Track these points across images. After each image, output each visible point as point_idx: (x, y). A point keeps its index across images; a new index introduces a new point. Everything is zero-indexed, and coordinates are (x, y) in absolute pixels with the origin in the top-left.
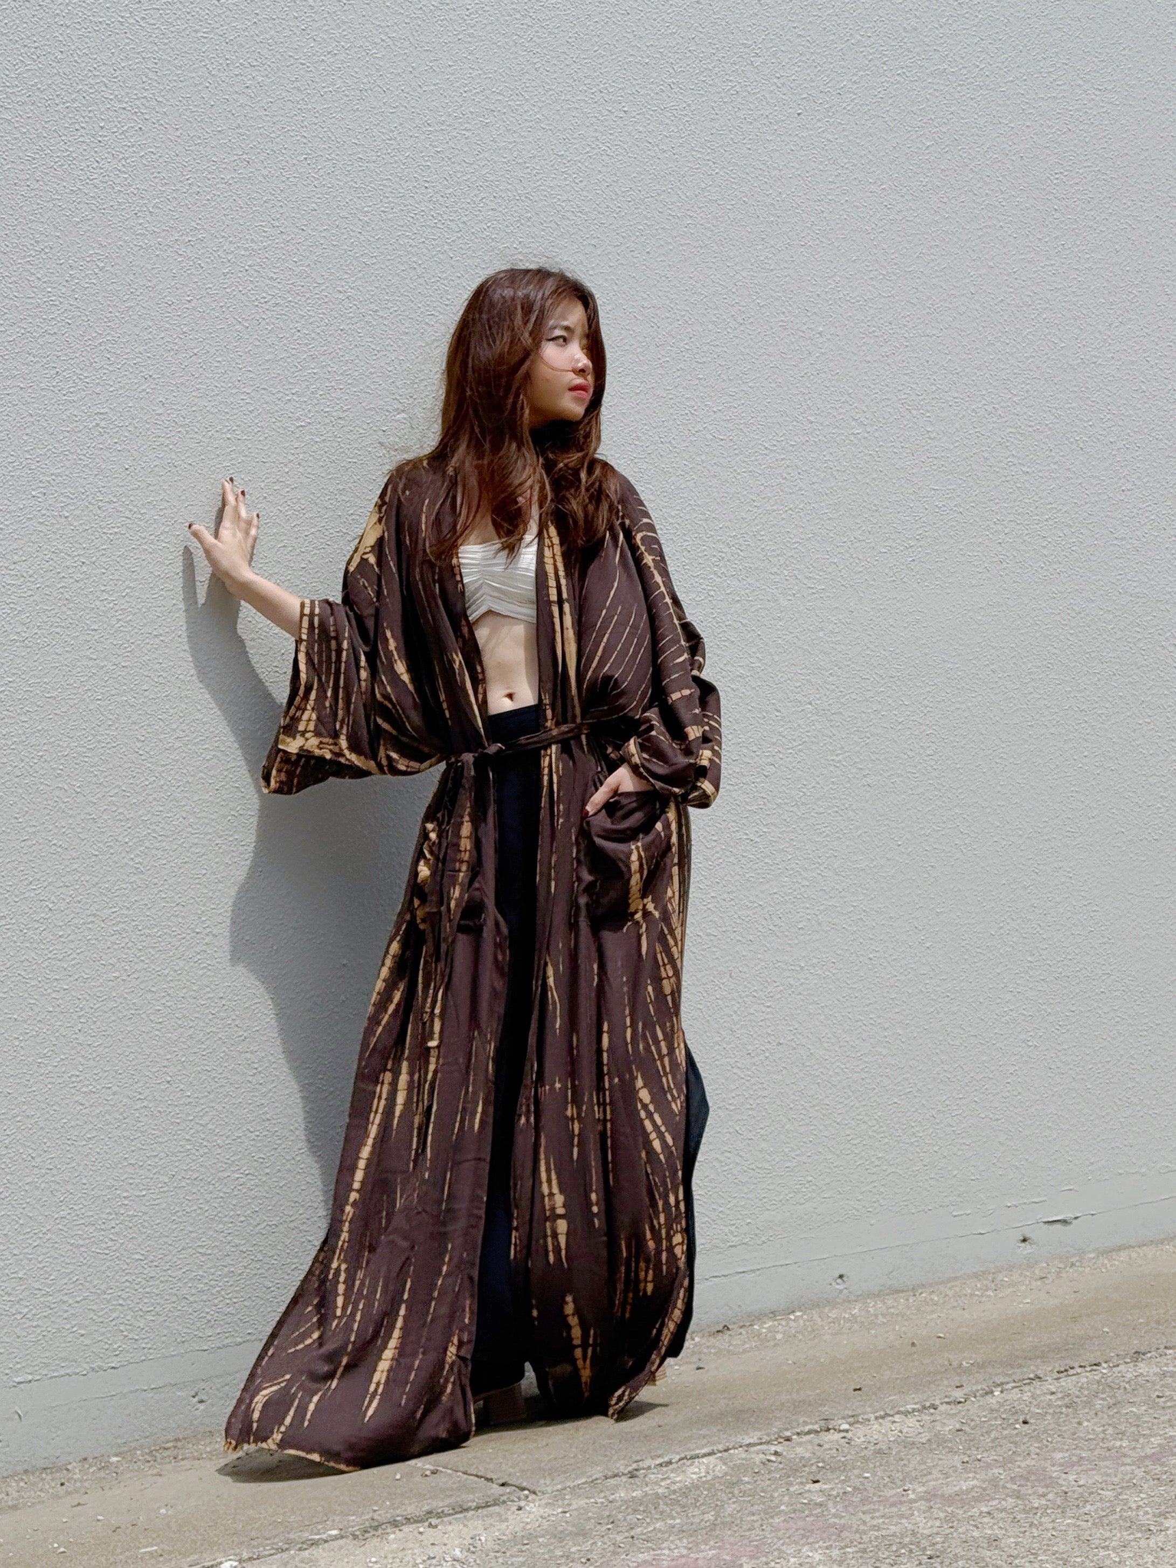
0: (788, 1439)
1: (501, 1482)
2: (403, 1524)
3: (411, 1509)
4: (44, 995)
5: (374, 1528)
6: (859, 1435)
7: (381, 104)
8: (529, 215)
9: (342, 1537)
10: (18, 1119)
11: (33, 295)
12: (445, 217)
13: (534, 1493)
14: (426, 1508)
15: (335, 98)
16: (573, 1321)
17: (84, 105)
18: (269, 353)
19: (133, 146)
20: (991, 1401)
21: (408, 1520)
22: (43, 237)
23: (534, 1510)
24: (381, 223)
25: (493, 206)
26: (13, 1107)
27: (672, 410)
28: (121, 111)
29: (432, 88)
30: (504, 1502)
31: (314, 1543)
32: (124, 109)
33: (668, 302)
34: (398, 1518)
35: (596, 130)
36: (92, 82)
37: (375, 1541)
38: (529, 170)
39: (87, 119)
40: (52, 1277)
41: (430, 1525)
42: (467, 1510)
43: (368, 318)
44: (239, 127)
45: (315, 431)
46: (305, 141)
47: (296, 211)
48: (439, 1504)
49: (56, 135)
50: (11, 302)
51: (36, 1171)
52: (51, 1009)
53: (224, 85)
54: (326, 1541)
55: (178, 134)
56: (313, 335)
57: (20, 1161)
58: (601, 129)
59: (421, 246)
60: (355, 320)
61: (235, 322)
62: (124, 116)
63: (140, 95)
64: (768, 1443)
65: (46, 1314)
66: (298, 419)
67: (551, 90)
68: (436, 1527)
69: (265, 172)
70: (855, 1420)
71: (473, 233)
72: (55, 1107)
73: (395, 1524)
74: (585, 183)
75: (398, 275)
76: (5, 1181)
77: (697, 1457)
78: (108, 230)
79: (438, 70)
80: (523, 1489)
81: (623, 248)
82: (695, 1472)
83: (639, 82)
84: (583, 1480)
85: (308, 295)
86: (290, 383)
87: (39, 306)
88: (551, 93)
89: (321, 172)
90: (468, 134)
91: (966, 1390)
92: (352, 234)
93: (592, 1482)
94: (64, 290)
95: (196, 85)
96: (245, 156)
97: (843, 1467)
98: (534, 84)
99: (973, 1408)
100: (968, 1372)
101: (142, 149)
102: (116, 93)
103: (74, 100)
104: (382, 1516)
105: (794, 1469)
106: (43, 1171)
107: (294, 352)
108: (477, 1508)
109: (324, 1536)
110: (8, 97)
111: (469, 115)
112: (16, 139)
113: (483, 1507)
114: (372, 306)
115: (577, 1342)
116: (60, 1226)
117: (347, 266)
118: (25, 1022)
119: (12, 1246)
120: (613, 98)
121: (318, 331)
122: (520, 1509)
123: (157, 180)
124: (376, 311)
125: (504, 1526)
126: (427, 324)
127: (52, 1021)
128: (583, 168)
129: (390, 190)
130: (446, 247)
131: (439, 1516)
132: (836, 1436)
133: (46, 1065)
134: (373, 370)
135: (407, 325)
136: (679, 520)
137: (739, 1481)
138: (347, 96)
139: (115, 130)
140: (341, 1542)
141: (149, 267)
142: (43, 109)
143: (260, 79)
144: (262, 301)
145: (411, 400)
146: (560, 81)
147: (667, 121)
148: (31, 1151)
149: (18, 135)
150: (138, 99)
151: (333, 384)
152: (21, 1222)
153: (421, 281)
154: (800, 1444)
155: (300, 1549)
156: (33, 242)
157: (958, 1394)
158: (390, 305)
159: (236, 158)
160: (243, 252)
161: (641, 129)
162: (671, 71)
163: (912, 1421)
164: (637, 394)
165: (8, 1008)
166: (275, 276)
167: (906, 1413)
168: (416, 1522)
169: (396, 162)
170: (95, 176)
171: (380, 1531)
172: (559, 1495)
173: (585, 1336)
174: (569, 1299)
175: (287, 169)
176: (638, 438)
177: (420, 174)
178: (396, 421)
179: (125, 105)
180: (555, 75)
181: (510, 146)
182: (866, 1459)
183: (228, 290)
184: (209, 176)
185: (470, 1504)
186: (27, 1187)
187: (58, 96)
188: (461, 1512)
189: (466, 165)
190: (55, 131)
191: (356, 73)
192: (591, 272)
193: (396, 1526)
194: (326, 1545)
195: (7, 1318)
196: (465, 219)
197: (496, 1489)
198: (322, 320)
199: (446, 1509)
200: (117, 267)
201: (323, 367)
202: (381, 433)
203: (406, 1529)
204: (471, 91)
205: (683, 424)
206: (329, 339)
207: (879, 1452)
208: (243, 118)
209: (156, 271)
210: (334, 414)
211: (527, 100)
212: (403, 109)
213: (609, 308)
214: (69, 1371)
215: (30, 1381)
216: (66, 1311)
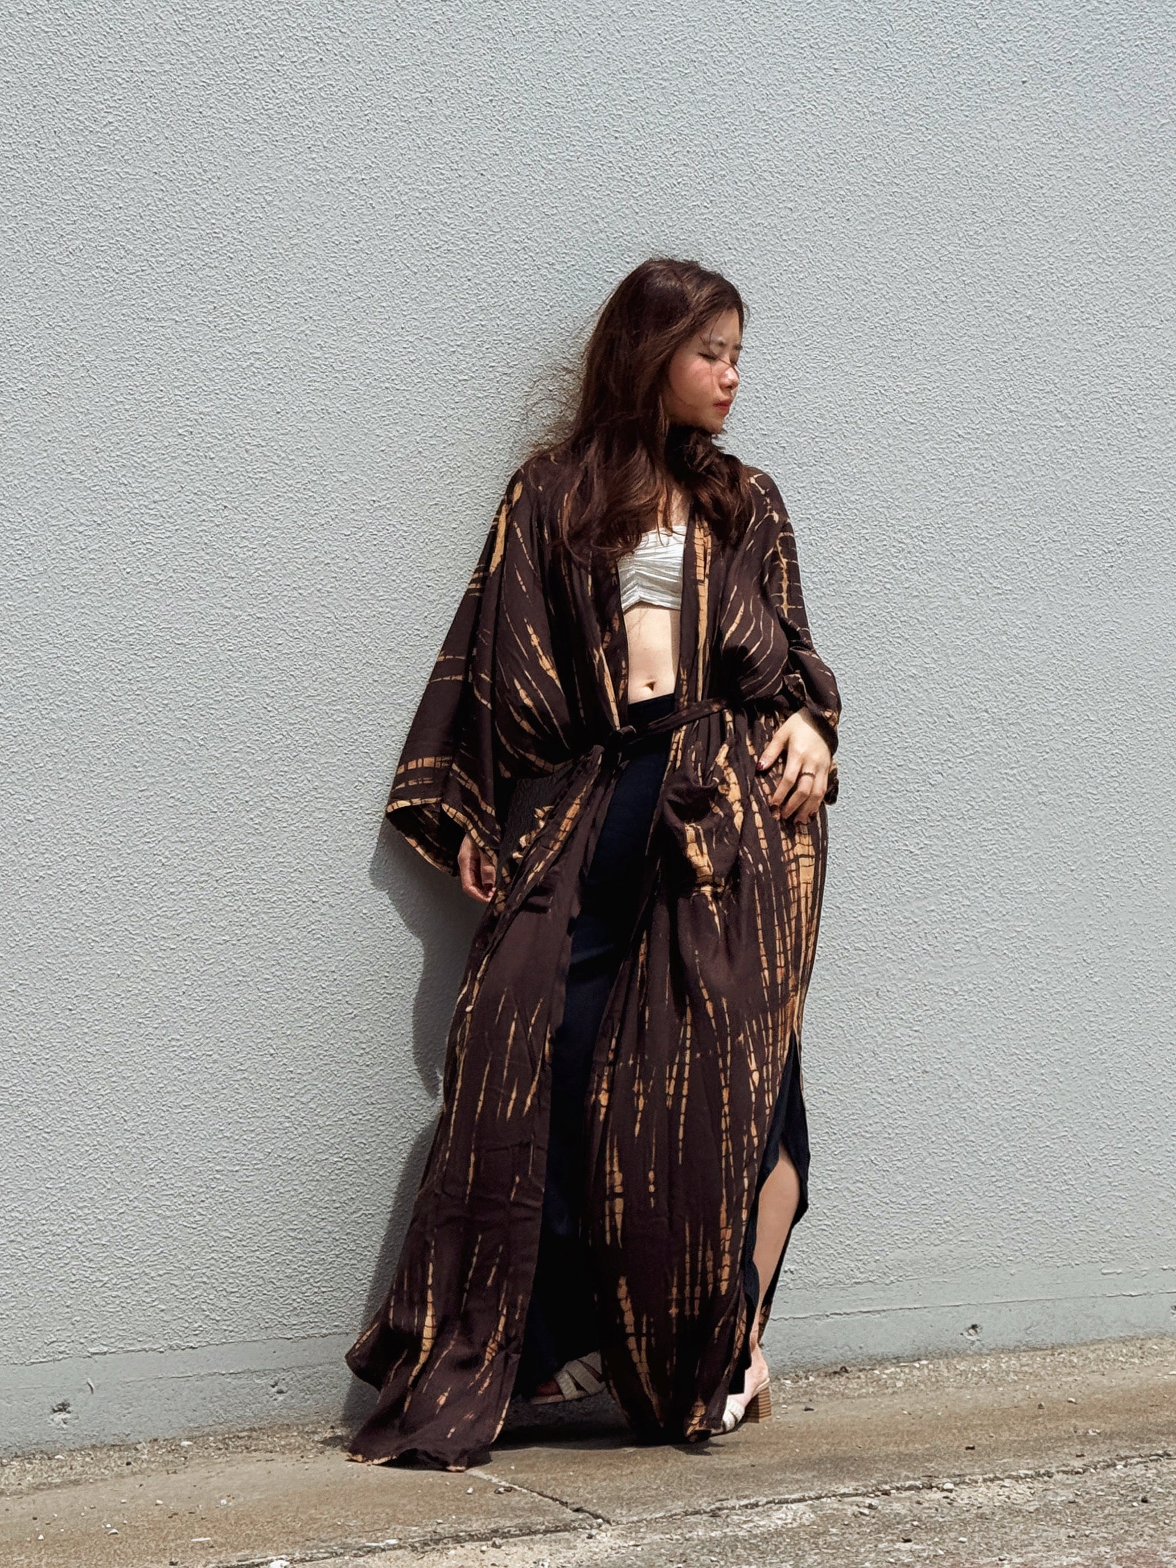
0: (886, 1493)
1: (575, 1506)
2: (466, 1541)
3: (476, 1526)
4: (150, 953)
5: (435, 1542)
6: (964, 1496)
7: (575, 47)
8: (724, 172)
9: (400, 1547)
10: (114, 1079)
11: (196, 226)
12: (634, 169)
13: (608, 1522)
14: (493, 1526)
15: (526, 39)
16: (626, 1305)
17: (264, 32)
18: (436, 301)
19: (312, 77)
20: (1111, 1473)
21: (472, 1538)
22: (212, 167)
23: (606, 1540)
24: (565, 172)
25: (686, 161)
26: (109, 1066)
27: (860, 389)
28: (303, 40)
29: (632, 33)
30: (575, 1529)
31: (372, 1551)
32: (306, 38)
33: (865, 274)
34: (462, 1534)
35: (802, 88)
36: (275, 8)
37: (434, 1556)
38: (727, 126)
39: (267, 47)
40: (136, 1247)
41: (494, 1545)
42: (535, 1533)
43: (543, 271)
44: (424, 63)
45: (477, 386)
46: (492, 82)
47: (476, 154)
48: (506, 1523)
49: (233, 61)
50: (173, 232)
51: (127, 1135)
52: (156, 968)
53: (411, 18)
54: (383, 1550)
55: (360, 67)
56: (484, 285)
57: (112, 1123)
58: (809, 86)
59: (606, 198)
60: (530, 272)
61: (403, 267)
62: (305, 45)
63: (323, 25)
64: (864, 1495)
65: (126, 1285)
66: (461, 372)
67: (757, 42)
68: (499, 1547)
69: (448, 112)
70: (960, 1480)
71: (662, 189)
72: (152, 1071)
73: (457, 1539)
74: (786, 142)
75: (579, 228)
76: (95, 1143)
77: (786, 1502)
78: (279, 163)
79: (638, 15)
80: (597, 1517)
81: (821, 213)
82: (780, 1517)
83: (853, 38)
84: (662, 1514)
85: (481, 243)
86: (456, 334)
87: (201, 237)
88: (758, 45)
89: (507, 115)
90: (664, 84)
91: (1086, 1460)
92: (533, 181)
93: (671, 1516)
94: (228, 222)
95: (384, 17)
96: (427, 94)
97: (940, 1529)
98: (740, 35)
99: (1091, 1481)
100: (1092, 1441)
101: (321, 81)
102: (299, 21)
103: (255, 27)
104: (445, 1529)
105: (887, 1525)
106: (135, 1136)
107: (462, 302)
108: (546, 1532)
109: (381, 1545)
110: (188, 20)
111: (668, 64)
112: (192, 63)
113: (552, 1532)
114: (550, 259)
115: (630, 1329)
116: (148, 1195)
117: (525, 215)
118: (128, 979)
119: (97, 1211)
120: (824, 55)
121: (489, 281)
122: (590, 1537)
123: (333, 114)
124: (553, 264)
125: (570, 1553)
126: (606, 281)
127: (157, 980)
128: (786, 126)
129: (578, 138)
130: (632, 201)
131: (505, 1535)
132: (939, 1495)
133: (147, 1026)
134: (544, 326)
135: (584, 281)
136: (859, 506)
137: (826, 1532)
138: (540, 37)
139: (295, 59)
140: (399, 1552)
141: (319, 204)
142: (223, 34)
143: (451, 14)
144: (434, 246)
146: (768, 33)
147: (880, 82)
148: (124, 1114)
149: (194, 59)
150: (321, 28)
151: (501, 337)
152: (109, 1186)
153: (603, 235)
154: (899, 1500)
155: (355, 1556)
156: (201, 171)
157: (1077, 1464)
158: (567, 259)
159: (418, 95)
160: (418, 194)
161: (851, 89)
162: (889, 28)
163: (1022, 1488)
164: (825, 369)
165: (111, 963)
166: (449, 222)
167: (1017, 1478)
168: (480, 1540)
169: (586, 109)
170: (271, 106)
171: (440, 1547)
172: (634, 1527)
173: (638, 1324)
174: (622, 1281)
175: (471, 110)
176: (822, 416)
177: (609, 123)
179: (307, 34)
180: (764, 27)
181: (709, 99)
182: (965, 1523)
183: (399, 233)
184: (389, 113)
185: (539, 1527)
186: (117, 1151)
187: (238, 21)
188: (528, 1534)
189: (658, 116)
190: (233, 57)
191: (552, 13)
192: (784, 237)
193: (459, 1542)
194: (383, 1554)
195: (86, 1285)
196: (654, 173)
197: (568, 1515)
198: (495, 270)
199: (512, 1529)
200: (285, 202)
201: (491, 319)
203: (468, 1546)
204: (671, 38)
205: (871, 404)
206: (501, 291)
207: (982, 1516)
208: (429, 54)
209: (326, 208)
210: (500, 369)
211: (731, 51)
212: (597, 54)
213: (801, 276)
214: (146, 1346)
215: (105, 1353)
216: (148, 1284)
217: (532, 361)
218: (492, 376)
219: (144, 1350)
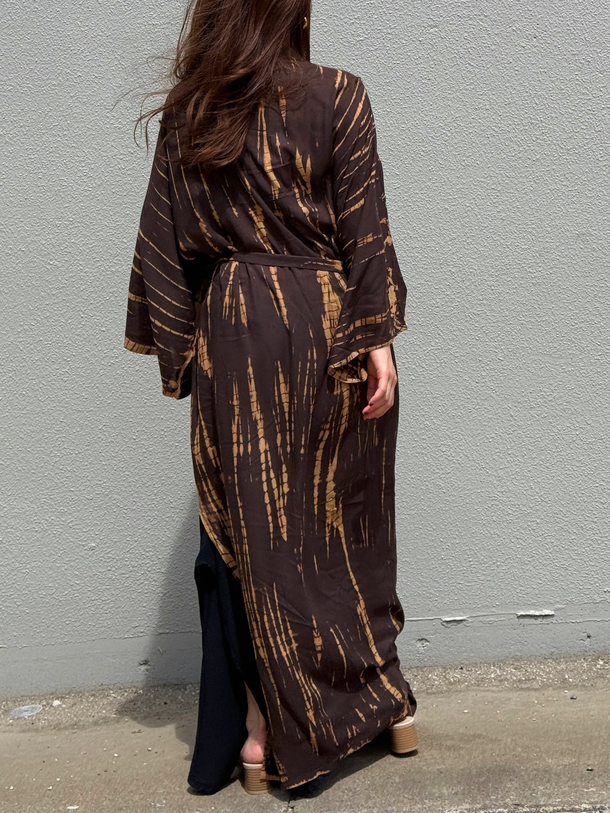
4: (180, 405)
10: (163, 478)
26: (160, 471)
40: (182, 574)
51: (173, 510)
52: (184, 414)
57: (163, 503)
65: (177, 595)
66: (359, 35)
72: (185, 473)
76: (154, 515)
86: (353, 11)
106: (178, 511)
116: (187, 544)
118: (168, 420)
119: (158, 553)
127: (185, 421)
133: (181, 448)
145: (441, 18)
148: (170, 498)
151: (385, 10)
152: (164, 540)
165: (157, 411)
178: (430, 34)
186: (167, 519)
195: (154, 595)
202: (418, 43)
210: (385, 31)
214: (192, 630)
215: (168, 633)
216: (190, 595)
217: (406, 23)
218: (379, 36)
219: (190, 632)
